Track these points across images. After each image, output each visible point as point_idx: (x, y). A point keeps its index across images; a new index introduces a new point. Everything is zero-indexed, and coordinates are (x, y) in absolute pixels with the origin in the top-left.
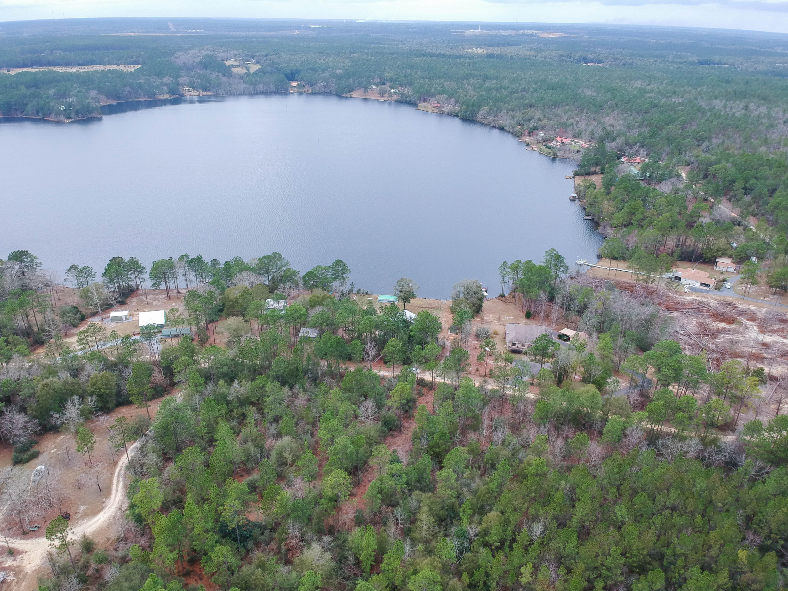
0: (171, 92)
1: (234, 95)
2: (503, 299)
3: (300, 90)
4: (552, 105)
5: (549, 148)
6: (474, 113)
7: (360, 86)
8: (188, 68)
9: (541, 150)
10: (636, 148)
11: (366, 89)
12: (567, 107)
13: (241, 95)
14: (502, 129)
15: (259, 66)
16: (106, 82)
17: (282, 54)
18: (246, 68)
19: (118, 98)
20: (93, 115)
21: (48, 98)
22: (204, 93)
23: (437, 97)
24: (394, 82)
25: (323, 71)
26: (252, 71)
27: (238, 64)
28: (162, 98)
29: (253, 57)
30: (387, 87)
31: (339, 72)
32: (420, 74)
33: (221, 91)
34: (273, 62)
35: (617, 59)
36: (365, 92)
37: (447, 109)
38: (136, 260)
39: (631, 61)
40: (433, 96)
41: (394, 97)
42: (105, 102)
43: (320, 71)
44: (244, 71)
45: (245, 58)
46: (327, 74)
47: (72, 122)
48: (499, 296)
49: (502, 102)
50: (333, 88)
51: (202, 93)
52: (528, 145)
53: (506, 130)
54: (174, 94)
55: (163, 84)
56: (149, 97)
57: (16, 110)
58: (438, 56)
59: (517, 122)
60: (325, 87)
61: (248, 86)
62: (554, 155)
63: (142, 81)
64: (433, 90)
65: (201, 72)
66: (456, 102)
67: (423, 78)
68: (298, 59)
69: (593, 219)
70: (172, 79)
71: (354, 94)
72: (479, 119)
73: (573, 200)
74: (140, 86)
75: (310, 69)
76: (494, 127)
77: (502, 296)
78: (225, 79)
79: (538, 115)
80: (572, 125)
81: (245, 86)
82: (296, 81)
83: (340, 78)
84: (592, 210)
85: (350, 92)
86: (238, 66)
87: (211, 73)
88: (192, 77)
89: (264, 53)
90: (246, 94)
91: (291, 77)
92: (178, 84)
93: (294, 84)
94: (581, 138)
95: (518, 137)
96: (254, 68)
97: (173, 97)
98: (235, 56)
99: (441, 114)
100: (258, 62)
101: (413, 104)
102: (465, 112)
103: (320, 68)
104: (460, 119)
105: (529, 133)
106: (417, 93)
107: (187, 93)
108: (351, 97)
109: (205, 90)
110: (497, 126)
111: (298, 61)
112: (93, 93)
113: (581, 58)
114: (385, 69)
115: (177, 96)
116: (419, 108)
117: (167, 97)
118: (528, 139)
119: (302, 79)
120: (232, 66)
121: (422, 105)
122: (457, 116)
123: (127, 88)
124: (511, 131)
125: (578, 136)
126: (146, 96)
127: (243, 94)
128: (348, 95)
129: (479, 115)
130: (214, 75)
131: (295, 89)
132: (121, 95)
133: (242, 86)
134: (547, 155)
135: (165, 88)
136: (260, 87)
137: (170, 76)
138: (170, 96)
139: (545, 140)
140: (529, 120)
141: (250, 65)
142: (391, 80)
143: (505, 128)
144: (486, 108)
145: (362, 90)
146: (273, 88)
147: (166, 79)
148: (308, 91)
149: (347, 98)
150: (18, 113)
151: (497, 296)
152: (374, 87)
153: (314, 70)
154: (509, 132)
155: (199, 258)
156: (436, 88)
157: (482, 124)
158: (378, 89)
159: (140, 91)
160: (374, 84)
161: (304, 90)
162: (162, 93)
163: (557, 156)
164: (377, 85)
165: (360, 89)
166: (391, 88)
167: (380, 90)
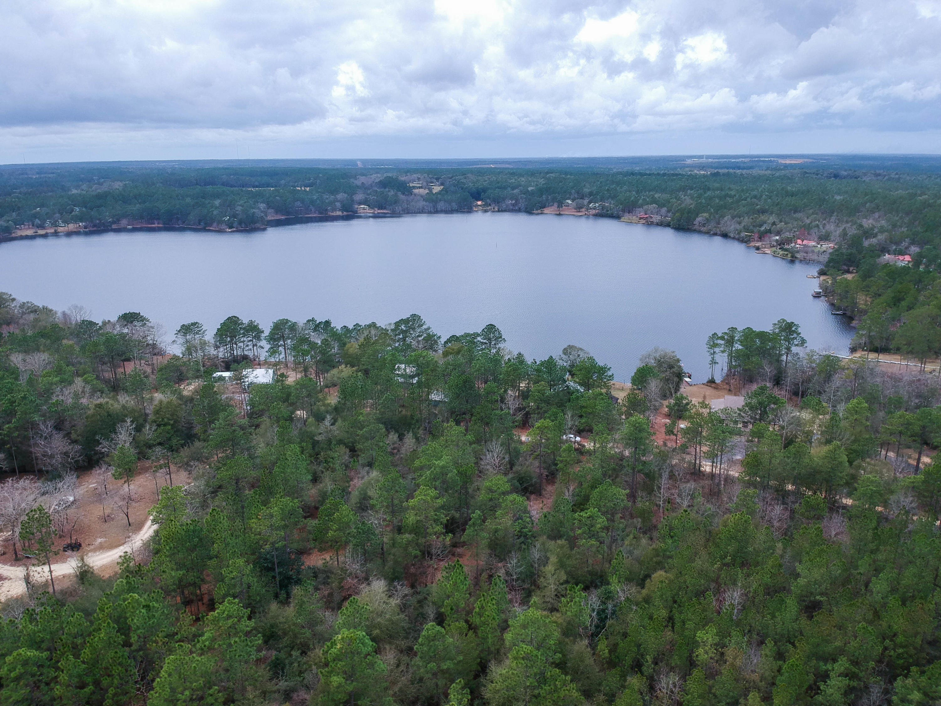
0: (344, 208)
1: (412, 213)
2: (713, 385)
3: (485, 209)
4: (791, 210)
5: (786, 250)
6: (690, 221)
7: (554, 200)
8: (364, 187)
9: (774, 252)
10: (904, 244)
11: (561, 205)
12: (811, 211)
13: (420, 213)
14: (725, 236)
15: (442, 187)
16: (276, 196)
17: (469, 175)
18: (429, 189)
19: (288, 213)
20: (258, 225)
21: (212, 207)
22: (379, 211)
23: (646, 207)
24: (593, 196)
25: (513, 188)
26: (434, 191)
27: (420, 185)
28: (334, 214)
29: (437, 179)
30: (586, 201)
31: (530, 189)
32: (625, 187)
33: (398, 209)
34: (458, 182)
35: (879, 175)
36: (558, 207)
37: (656, 218)
38: (256, 324)
39: (897, 176)
40: (641, 206)
41: (594, 212)
42: (272, 216)
43: (509, 189)
44: (427, 191)
45: (429, 180)
46: (516, 191)
47: (233, 231)
48: (708, 382)
49: (725, 208)
50: (522, 204)
51: (377, 211)
52: (758, 248)
53: (730, 237)
54: (347, 212)
55: (336, 201)
56: (320, 213)
57: (178, 220)
58: (650, 175)
59: (744, 227)
60: (513, 205)
61: (427, 203)
62: (792, 257)
63: (315, 197)
64: (640, 201)
65: (378, 190)
66: (668, 211)
67: (630, 191)
68: (486, 179)
69: (844, 314)
70: (346, 195)
71: (546, 211)
72: (696, 227)
73: (817, 296)
74: (312, 202)
75: (498, 188)
76: (715, 234)
77: (712, 382)
78: (402, 197)
79: (772, 219)
80: (817, 226)
81: (424, 203)
82: (481, 200)
83: (532, 193)
84: (844, 305)
85: (541, 208)
86: (420, 188)
87: (389, 191)
88: (368, 195)
89: (450, 176)
90: (425, 213)
91: (477, 195)
92: (353, 201)
93: (479, 203)
94: (829, 240)
95: (746, 242)
96: (437, 189)
97: (345, 213)
98: (419, 179)
99: (649, 224)
100: (442, 184)
101: (617, 217)
102: (679, 220)
103: (509, 186)
104: (672, 228)
105: (760, 238)
107: (362, 211)
108: (541, 214)
109: (381, 208)
110: (719, 232)
111: (486, 181)
112: (262, 206)
113: (832, 175)
114: (585, 185)
115: (350, 213)
116: (622, 220)
117: (339, 213)
118: (758, 244)
119: (489, 197)
120: (414, 187)
121: (626, 217)
122: (668, 225)
123: (298, 203)
124: (737, 237)
125: (825, 238)
126: (317, 212)
127: (421, 211)
128: (539, 211)
129: (696, 222)
130: (392, 193)
131: (480, 207)
132: (290, 210)
133: (422, 204)
134: (783, 258)
135: (338, 204)
136: (441, 205)
137: (345, 192)
138: (342, 213)
139: (781, 244)
140: (761, 226)
141: (433, 187)
142: (591, 194)
143: (729, 234)
144: (705, 215)
145: (556, 205)
146: (455, 207)
147: (340, 196)
148: (494, 209)
149: (538, 214)
150: (179, 223)
151: (705, 382)
152: (569, 202)
153: (503, 188)
154: (734, 238)
155: (327, 323)
156: (644, 200)
157: (700, 232)
158: (574, 204)
159: (311, 207)
160: (569, 199)
161: (490, 208)
162: (334, 210)
163: (796, 258)
164: (573, 200)
165: (552, 205)
166: (590, 202)
167: (577, 205)
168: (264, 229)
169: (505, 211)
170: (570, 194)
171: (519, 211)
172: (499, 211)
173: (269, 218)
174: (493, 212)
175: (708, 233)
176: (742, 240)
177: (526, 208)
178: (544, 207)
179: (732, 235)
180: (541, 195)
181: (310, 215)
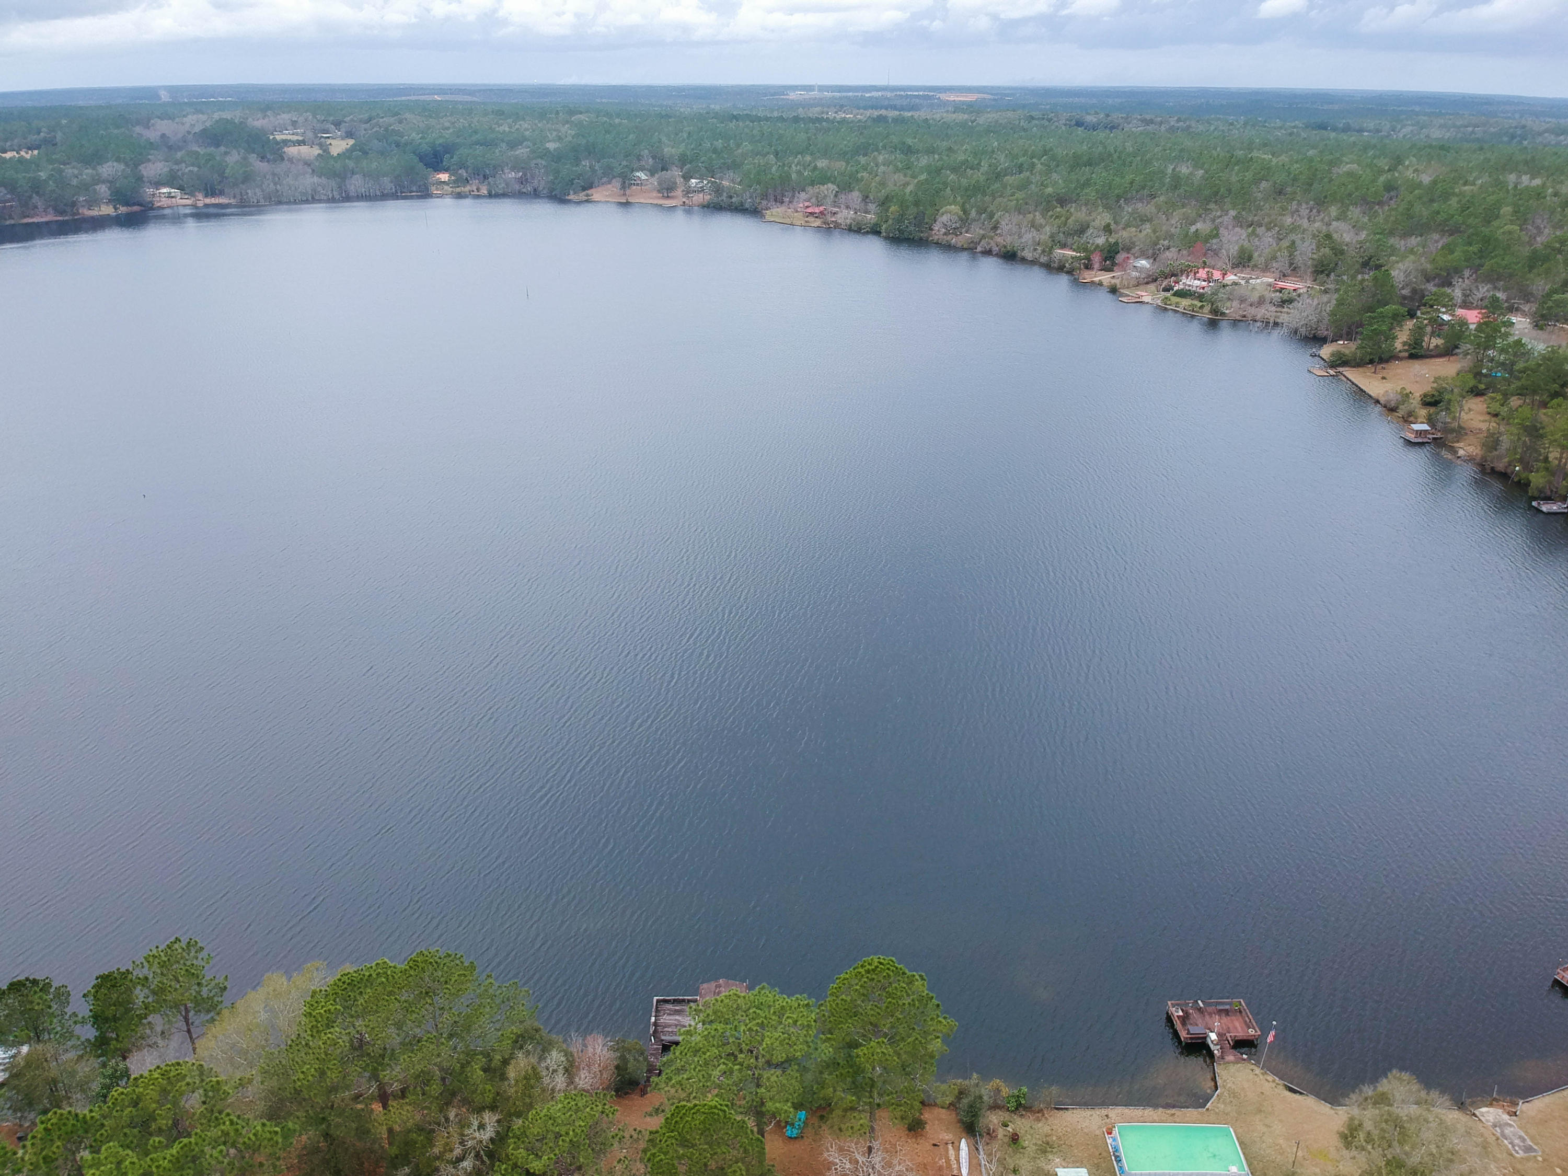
0: (119, 197)
1: (288, 203)
3: (458, 190)
5: (1182, 294)
6: (923, 222)
7: (609, 174)
8: (167, 145)
9: (1160, 301)
11: (627, 182)
13: (307, 202)
14: (1010, 256)
15: (351, 142)
17: (408, 115)
18: (321, 145)
22: (208, 201)
23: (810, 191)
24: (691, 165)
25: (513, 145)
26: (334, 151)
27: (301, 138)
28: (95, 212)
29: (337, 124)
30: (675, 173)
31: (551, 146)
33: (254, 194)
34: (386, 130)
36: (623, 187)
37: (845, 216)
41: (698, 198)
43: (504, 145)
44: (316, 151)
45: (318, 126)
46: (522, 151)
49: (983, 194)
50: (541, 181)
51: (202, 200)
53: (1023, 260)
54: (127, 204)
55: (99, 180)
56: (62, 213)
60: (521, 181)
61: (323, 180)
62: (1210, 311)
63: (43, 175)
64: (794, 176)
65: (201, 151)
66: (866, 198)
68: (447, 124)
70: (122, 167)
71: (596, 194)
72: (939, 237)
74: (37, 187)
75: (478, 143)
76: (988, 253)
78: (262, 166)
81: (316, 179)
82: (446, 170)
83: (557, 157)
85: (584, 189)
86: (300, 143)
87: (226, 153)
88: (177, 162)
89: (366, 116)
90: (320, 201)
91: (435, 160)
92: (140, 179)
93: (444, 177)
95: (1070, 273)
96: (339, 146)
97: (123, 209)
98: (294, 124)
99: (829, 228)
100: (349, 135)
101: (755, 212)
102: (900, 219)
103: (503, 141)
104: (887, 238)
105: (1102, 262)
106: (759, 183)
107: (164, 202)
108: (587, 201)
109: (210, 191)
110: (995, 249)
111: (448, 128)
115: (136, 208)
116: (768, 218)
117: (107, 210)
118: (1106, 278)
119: (462, 165)
120: (286, 142)
121: (776, 212)
122: (874, 232)
124: (1043, 259)
126: (50, 210)
127: (311, 199)
128: (582, 196)
129: (938, 227)
130: (234, 158)
131: (446, 187)
133: (309, 181)
134: (1191, 314)
135: (103, 189)
136: (356, 184)
137: (118, 160)
138: (116, 209)
139: (1160, 277)
141: (329, 141)
142: (683, 161)
143: (1021, 255)
144: (951, 208)
145: (617, 183)
146: (388, 184)
147: (108, 169)
148: (478, 190)
149: (579, 203)
152: (643, 176)
153: (489, 144)
154: (1033, 262)
156: (799, 173)
157: (948, 248)
158: (654, 181)
159: (35, 198)
160: (642, 169)
161: (468, 188)
162: (93, 202)
163: (1223, 314)
164: (652, 173)
165: (610, 182)
166: (687, 177)
167: (659, 184)
169: (504, 195)
170: (639, 158)
171: (536, 194)
172: (490, 196)
174: (478, 197)
175: (970, 249)
176: (1055, 268)
177: (551, 190)
178: (588, 186)
179: (1028, 255)
180: (577, 161)
181: (35, 220)
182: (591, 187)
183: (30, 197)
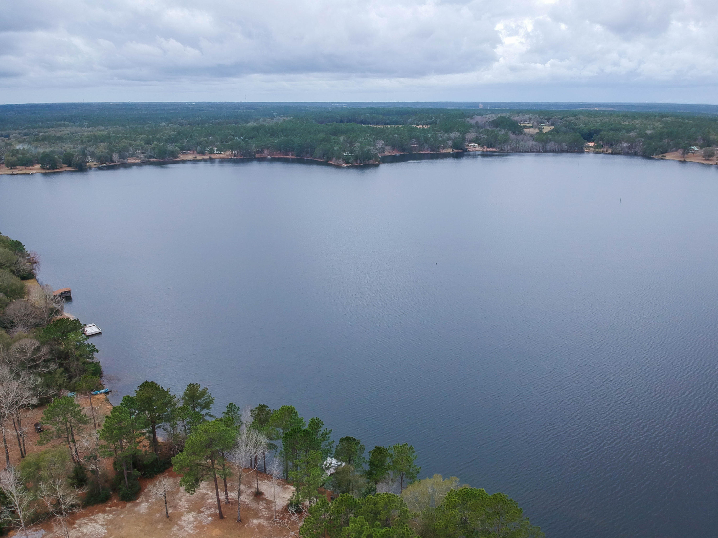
0: (455, 146)
1: (520, 152)
3: (597, 150)
7: (677, 146)
8: (477, 126)
13: (528, 152)
15: (553, 127)
16: (395, 134)
17: (581, 116)
18: (539, 128)
19: (404, 150)
20: (371, 162)
21: (335, 142)
22: (488, 149)
25: (628, 131)
26: (544, 131)
27: (531, 125)
28: (445, 151)
29: (548, 120)
31: (648, 132)
33: (507, 147)
34: (570, 123)
36: (684, 153)
42: (389, 152)
43: (624, 131)
44: (537, 131)
45: (540, 120)
46: (633, 134)
47: (348, 167)
50: (640, 148)
51: (486, 149)
54: (457, 149)
55: (449, 139)
56: (433, 150)
57: (307, 153)
60: (629, 148)
61: (537, 143)
63: (430, 135)
65: (490, 129)
68: (598, 121)
70: (459, 134)
71: (668, 156)
74: (426, 140)
75: (611, 129)
78: (512, 136)
81: (534, 143)
82: (593, 141)
83: (651, 137)
85: (662, 153)
86: (530, 127)
87: (500, 130)
88: (480, 133)
89: (562, 116)
90: (533, 152)
91: (589, 136)
92: (464, 139)
93: (591, 144)
96: (547, 129)
97: (455, 151)
98: (530, 119)
100: (552, 124)
103: (624, 129)
107: (472, 149)
108: (662, 159)
109: (490, 146)
111: (598, 123)
112: (380, 143)
114: (711, 132)
115: (460, 151)
117: (450, 151)
119: (602, 139)
120: (525, 127)
123: (414, 141)
126: (429, 149)
127: (530, 151)
128: (660, 156)
130: (503, 132)
131: (591, 149)
132: (406, 147)
133: (531, 143)
135: (450, 143)
136: (551, 145)
137: (458, 131)
138: (453, 150)
141: (543, 127)
145: (681, 151)
146: (565, 146)
147: (453, 135)
148: (607, 151)
150: (308, 155)
152: (696, 148)
153: (617, 130)
158: (702, 151)
159: (425, 144)
160: (696, 145)
161: (602, 150)
162: (445, 147)
164: (701, 147)
165: (676, 150)
167: (704, 153)
168: (377, 166)
169: (619, 154)
170: (696, 140)
171: (636, 154)
172: (612, 154)
173: (387, 154)
174: (606, 153)
177: (644, 153)
178: (664, 151)
180: (661, 140)
181: (423, 152)
182: (666, 152)
183: (423, 144)
